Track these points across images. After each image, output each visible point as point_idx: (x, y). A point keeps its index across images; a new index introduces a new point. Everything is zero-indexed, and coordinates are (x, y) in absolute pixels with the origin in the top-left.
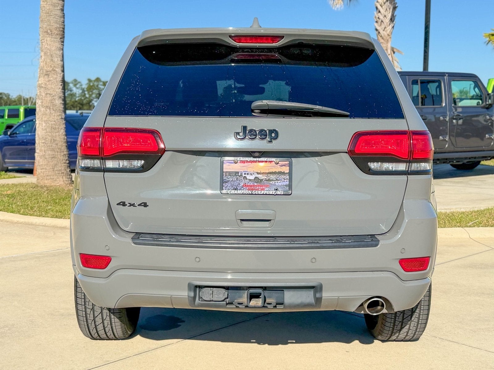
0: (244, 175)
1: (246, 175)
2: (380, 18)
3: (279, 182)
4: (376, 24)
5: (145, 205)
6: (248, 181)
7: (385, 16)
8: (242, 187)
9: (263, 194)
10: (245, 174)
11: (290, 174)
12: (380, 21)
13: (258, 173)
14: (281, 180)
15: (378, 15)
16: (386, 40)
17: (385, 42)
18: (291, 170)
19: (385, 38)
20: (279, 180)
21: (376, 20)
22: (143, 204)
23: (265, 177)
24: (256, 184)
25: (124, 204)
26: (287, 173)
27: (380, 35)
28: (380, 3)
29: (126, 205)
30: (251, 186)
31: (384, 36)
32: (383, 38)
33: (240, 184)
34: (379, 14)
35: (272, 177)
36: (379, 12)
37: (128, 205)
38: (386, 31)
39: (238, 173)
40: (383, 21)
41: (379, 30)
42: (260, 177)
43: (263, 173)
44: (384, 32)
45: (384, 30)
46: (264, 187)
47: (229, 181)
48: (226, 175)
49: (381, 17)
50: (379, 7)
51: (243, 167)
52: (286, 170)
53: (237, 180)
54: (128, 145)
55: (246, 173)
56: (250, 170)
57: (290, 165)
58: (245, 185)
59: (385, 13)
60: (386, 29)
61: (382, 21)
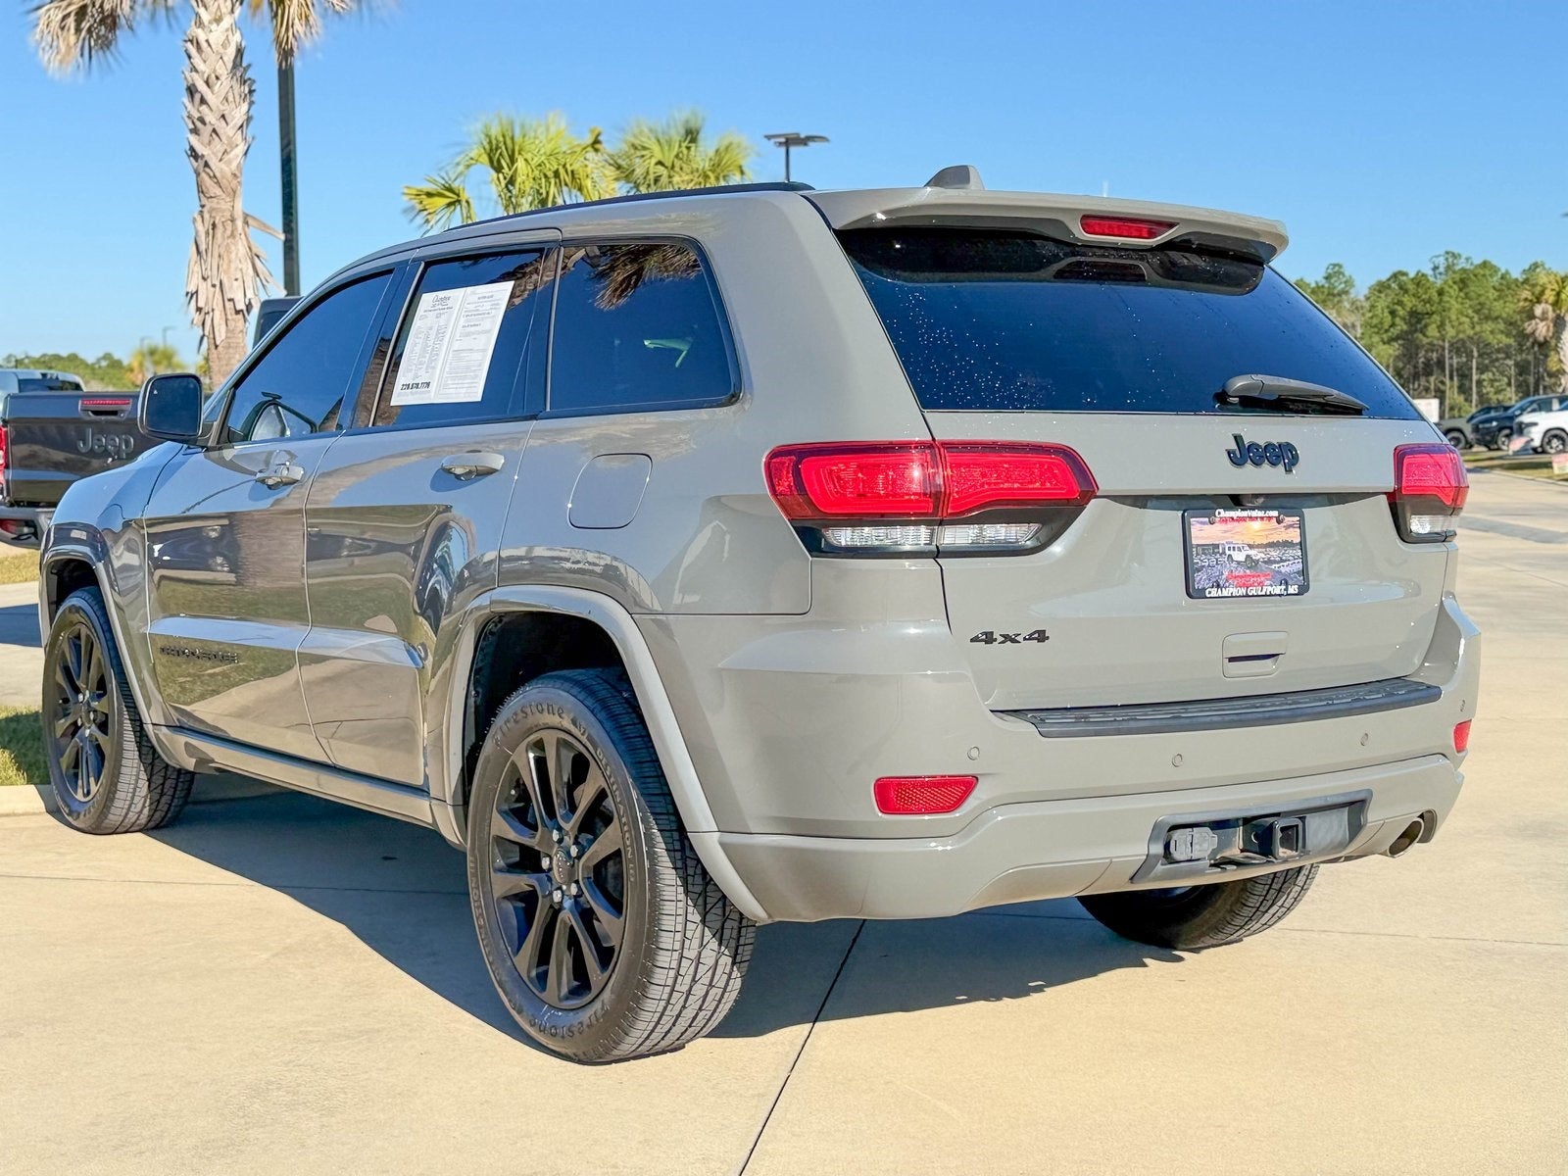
0: (1228, 552)
1: (1231, 552)
2: (207, 120)
3: (1285, 564)
4: (193, 140)
5: (1041, 636)
6: (1234, 565)
7: (223, 116)
8: (1227, 581)
9: (1266, 595)
10: (1229, 549)
11: (1302, 545)
12: (209, 129)
13: (1251, 547)
14: (1289, 560)
15: (199, 111)
16: (230, 190)
17: (224, 196)
18: (1303, 534)
19: (224, 182)
20: (1285, 561)
21: (192, 126)
22: (1036, 635)
23: (1263, 556)
24: (1248, 571)
25: (989, 638)
26: (1297, 544)
27: (208, 174)
28: (204, 73)
29: (996, 640)
30: (1241, 577)
31: (223, 177)
32: (218, 183)
33: (1222, 574)
34: (204, 108)
35: (1274, 554)
36: (203, 101)
37: (998, 641)
38: (229, 163)
39: (1216, 546)
40: (218, 130)
41: (206, 158)
42: (1254, 553)
43: (1259, 546)
44: (222, 165)
45: (221, 160)
46: (1262, 579)
47: (1204, 566)
48: (1197, 554)
49: (210, 118)
50: (201, 86)
51: (1226, 532)
52: (1294, 535)
53: (1217, 564)
54: (1016, 485)
55: (1232, 546)
56: (1237, 540)
57: (1302, 526)
58: (1232, 576)
59: (222, 108)
60: (226, 158)
61: (214, 131)
